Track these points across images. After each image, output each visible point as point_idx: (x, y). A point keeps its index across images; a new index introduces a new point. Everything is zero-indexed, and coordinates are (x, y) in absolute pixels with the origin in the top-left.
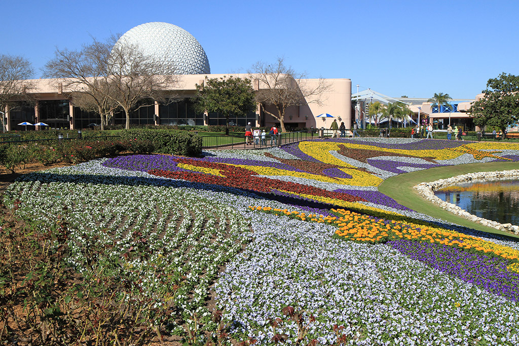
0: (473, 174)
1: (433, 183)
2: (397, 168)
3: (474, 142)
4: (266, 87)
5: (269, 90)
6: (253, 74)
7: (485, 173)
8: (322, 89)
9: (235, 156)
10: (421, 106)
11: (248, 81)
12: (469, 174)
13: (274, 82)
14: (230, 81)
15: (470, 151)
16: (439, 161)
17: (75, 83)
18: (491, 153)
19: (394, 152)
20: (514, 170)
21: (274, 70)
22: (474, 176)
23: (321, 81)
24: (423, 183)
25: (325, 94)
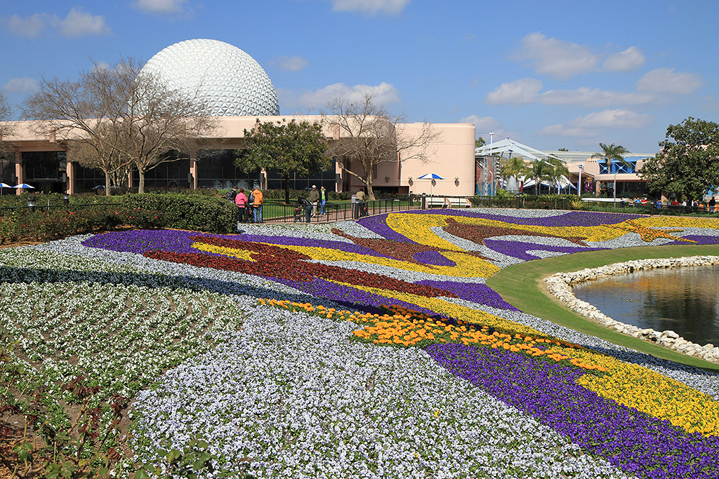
0: (636, 262)
1: (573, 274)
2: (527, 252)
3: (645, 216)
4: (347, 135)
5: (351, 139)
6: (328, 116)
7: (653, 260)
8: (427, 138)
9: (288, 234)
10: (583, 164)
11: (317, 127)
12: (630, 261)
13: (358, 128)
14: (292, 126)
15: (637, 229)
16: (591, 243)
17: (66, 128)
18: (667, 232)
19: (527, 229)
20: (696, 257)
21: (359, 111)
22: (637, 264)
23: (426, 127)
24: (558, 274)
25: (432, 145)
